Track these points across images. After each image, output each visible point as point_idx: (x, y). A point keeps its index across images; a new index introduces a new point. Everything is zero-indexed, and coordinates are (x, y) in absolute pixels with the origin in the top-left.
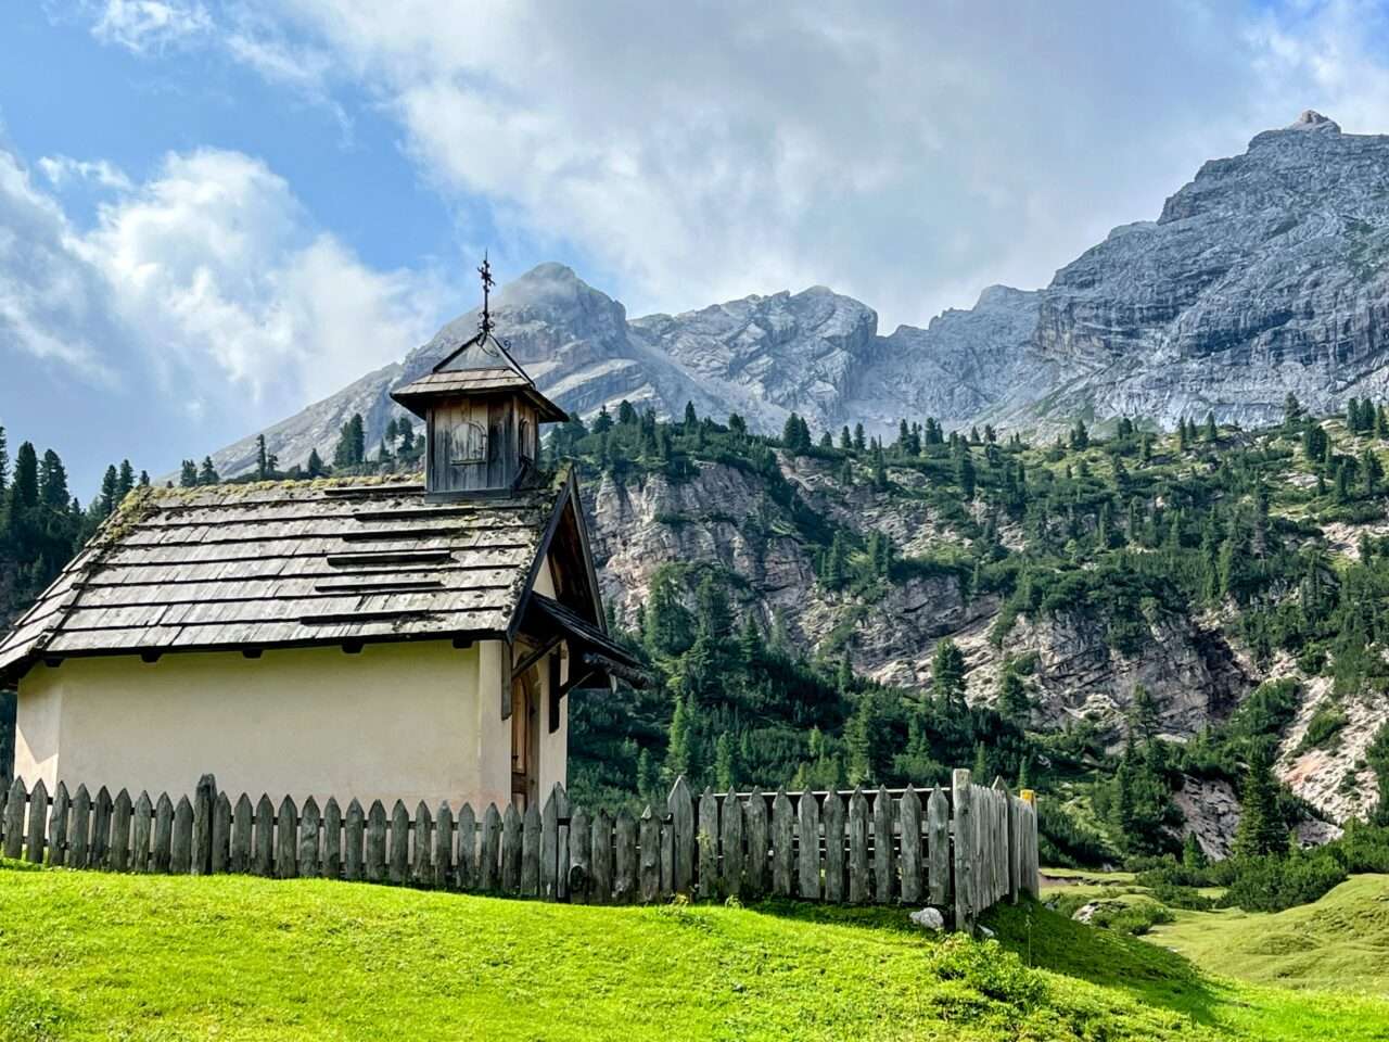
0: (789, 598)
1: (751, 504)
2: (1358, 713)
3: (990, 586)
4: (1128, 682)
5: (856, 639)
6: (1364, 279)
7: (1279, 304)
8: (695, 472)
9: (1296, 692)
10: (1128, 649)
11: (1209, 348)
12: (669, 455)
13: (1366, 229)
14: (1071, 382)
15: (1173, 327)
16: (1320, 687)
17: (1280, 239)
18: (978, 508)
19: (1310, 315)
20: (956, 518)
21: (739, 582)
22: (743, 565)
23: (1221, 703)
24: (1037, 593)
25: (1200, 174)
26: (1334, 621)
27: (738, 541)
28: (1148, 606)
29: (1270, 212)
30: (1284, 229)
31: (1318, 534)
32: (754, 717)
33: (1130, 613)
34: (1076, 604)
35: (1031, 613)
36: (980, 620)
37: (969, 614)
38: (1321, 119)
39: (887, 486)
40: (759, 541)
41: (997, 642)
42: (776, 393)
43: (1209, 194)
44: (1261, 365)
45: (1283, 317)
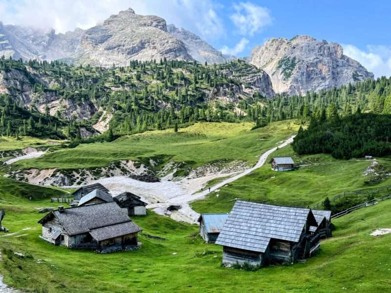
0: (27, 93)
1: (21, 77)
2: (109, 117)
3: (60, 94)
4: (79, 110)
5: (38, 101)
6: (132, 41)
7: (119, 43)
8: (10, 71)
9: (102, 113)
10: (79, 105)
11: (108, 49)
12: (6, 67)
13: (134, 32)
14: (87, 51)
15: (103, 44)
16: (105, 112)
17: (121, 32)
18: (61, 79)
19: (124, 46)
20: (58, 81)
21: (18, 90)
22: (19, 87)
23: (92, 113)
24: (66, 96)
25: (111, 17)
26: (108, 103)
27: (18, 83)
28: (83, 99)
29: (120, 26)
30: (122, 30)
31: (110, 89)
33: (80, 100)
34: (72, 99)
35: (65, 99)
36: (58, 99)
37: (57, 98)
38: (131, 9)
39: (46, 74)
40: (22, 83)
41: (60, 103)
42: (35, 43)
43: (112, 21)
44: (116, 53)
45: (120, 46)
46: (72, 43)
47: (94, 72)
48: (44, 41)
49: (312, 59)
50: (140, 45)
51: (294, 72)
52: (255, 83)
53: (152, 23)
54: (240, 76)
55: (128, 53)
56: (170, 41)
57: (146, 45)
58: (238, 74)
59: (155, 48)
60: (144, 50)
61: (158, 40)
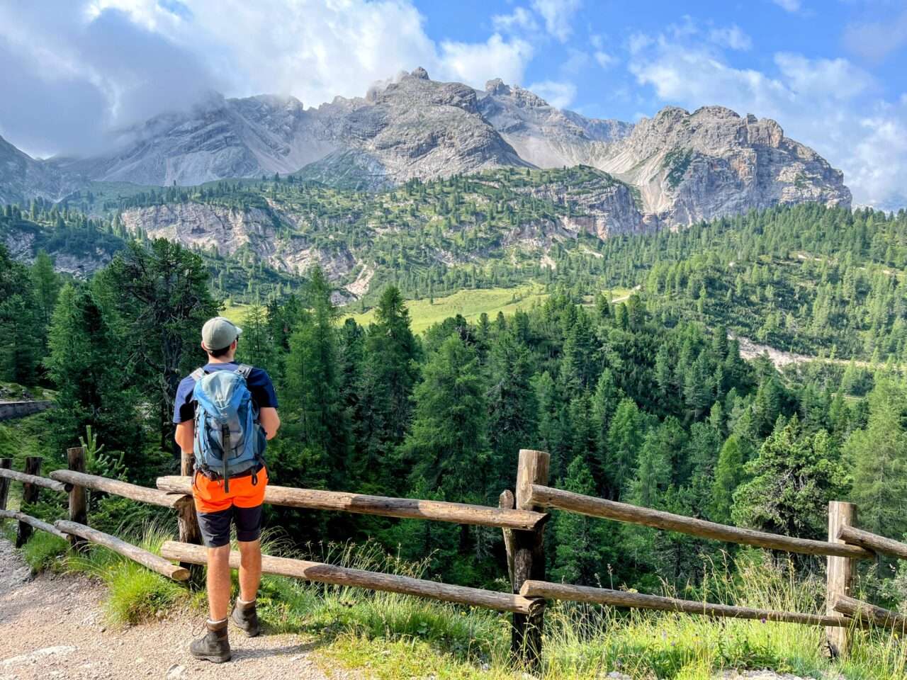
0: (270, 240)
1: (264, 218)
2: (369, 273)
3: (311, 241)
4: (333, 263)
5: (284, 251)
6: (418, 135)
7: (398, 139)
8: (250, 210)
9: (361, 267)
10: (334, 257)
11: (382, 149)
12: (245, 206)
13: (423, 117)
14: (350, 151)
15: (374, 139)
16: (365, 266)
17: (402, 116)
18: (312, 215)
19: (405, 143)
20: (308, 219)
21: (260, 237)
22: (261, 233)
23: (350, 267)
24: (319, 245)
25: (388, 88)
26: (369, 254)
27: (260, 227)
28: (338, 249)
29: (402, 106)
30: (404, 113)
31: (374, 231)
32: (263, 280)
33: (335, 250)
34: (325, 248)
35: (317, 248)
36: (308, 248)
37: (306, 246)
38: (423, 70)
39: (293, 209)
40: (265, 227)
41: (311, 253)
43: (389, 96)
44: (393, 155)
45: (399, 143)
46: (330, 125)
47: (356, 201)
48: (286, 124)
49: (722, 150)
50: (429, 140)
51: (686, 176)
52: (602, 204)
53: (452, 98)
54: (579, 194)
55: (412, 156)
56: (476, 134)
57: (440, 140)
58: (576, 190)
59: (452, 145)
60: (435, 149)
61: (457, 132)
